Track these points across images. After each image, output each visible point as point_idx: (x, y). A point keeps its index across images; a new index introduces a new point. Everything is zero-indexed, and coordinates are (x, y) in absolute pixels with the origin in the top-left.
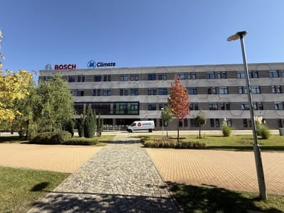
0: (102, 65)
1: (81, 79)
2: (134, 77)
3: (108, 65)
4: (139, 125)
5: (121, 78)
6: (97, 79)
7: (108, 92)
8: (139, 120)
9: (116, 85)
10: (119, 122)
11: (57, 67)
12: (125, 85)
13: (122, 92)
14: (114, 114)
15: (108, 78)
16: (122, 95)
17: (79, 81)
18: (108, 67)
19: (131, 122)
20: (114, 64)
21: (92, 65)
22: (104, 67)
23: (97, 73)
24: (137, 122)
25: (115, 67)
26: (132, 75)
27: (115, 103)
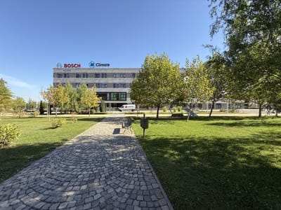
0: (100, 65)
1: (86, 75)
2: (123, 75)
3: (104, 65)
4: (126, 107)
5: (114, 75)
6: (97, 75)
7: (106, 85)
8: (126, 104)
9: (110, 80)
10: (113, 105)
11: (65, 66)
12: (117, 81)
13: (115, 85)
14: (110, 100)
15: (104, 75)
16: (114, 87)
17: (84, 77)
18: (104, 67)
19: (121, 105)
20: (109, 65)
21: (92, 65)
22: (101, 67)
23: (97, 72)
24: (124, 106)
25: (110, 67)
26: (121, 74)
27: (110, 93)
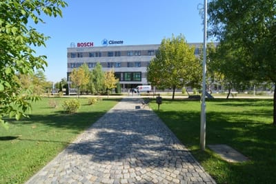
0: (113, 43)
1: (98, 54)
2: (138, 53)
3: (117, 42)
4: (141, 88)
5: (128, 53)
6: (110, 54)
7: (119, 65)
8: (141, 85)
9: (124, 59)
10: (127, 86)
11: (79, 45)
12: (131, 59)
13: (129, 65)
14: (124, 81)
15: (118, 54)
16: (128, 66)
17: (97, 56)
18: (118, 45)
19: (135, 86)
20: (122, 42)
21: (105, 43)
22: (114, 45)
23: (110, 50)
24: (139, 86)
25: (123, 44)
26: (136, 52)
27: (124, 73)
